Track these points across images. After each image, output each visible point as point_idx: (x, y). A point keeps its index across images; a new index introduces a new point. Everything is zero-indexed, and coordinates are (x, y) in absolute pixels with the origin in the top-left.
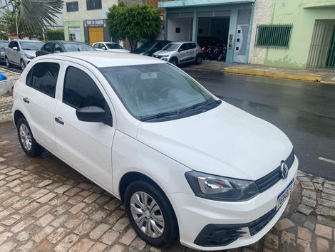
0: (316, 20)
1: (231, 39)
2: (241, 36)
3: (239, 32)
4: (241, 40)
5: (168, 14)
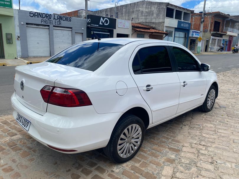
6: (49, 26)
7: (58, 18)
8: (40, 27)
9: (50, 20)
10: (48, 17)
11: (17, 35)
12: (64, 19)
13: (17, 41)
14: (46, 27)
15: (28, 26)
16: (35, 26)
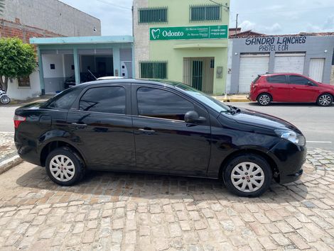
0: (184, 58)
2: (125, 71)
3: (123, 67)
4: (126, 74)
5: (40, 50)
6: (269, 53)
7: (285, 40)
8: (258, 55)
9: (272, 45)
10: (269, 41)
11: (228, 68)
12: (294, 41)
13: (228, 75)
14: (266, 55)
15: (243, 56)
16: (252, 55)
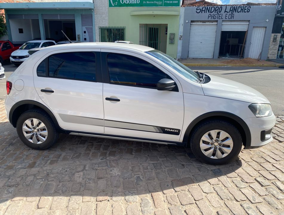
1: (79, 38)
2: (87, 36)
3: (85, 32)
4: (88, 39)
7: (231, 9)
8: (207, 23)
9: (219, 13)
10: (217, 10)
11: (180, 34)
12: (239, 10)
13: (179, 41)
14: (214, 23)
15: (193, 23)
16: (201, 23)
